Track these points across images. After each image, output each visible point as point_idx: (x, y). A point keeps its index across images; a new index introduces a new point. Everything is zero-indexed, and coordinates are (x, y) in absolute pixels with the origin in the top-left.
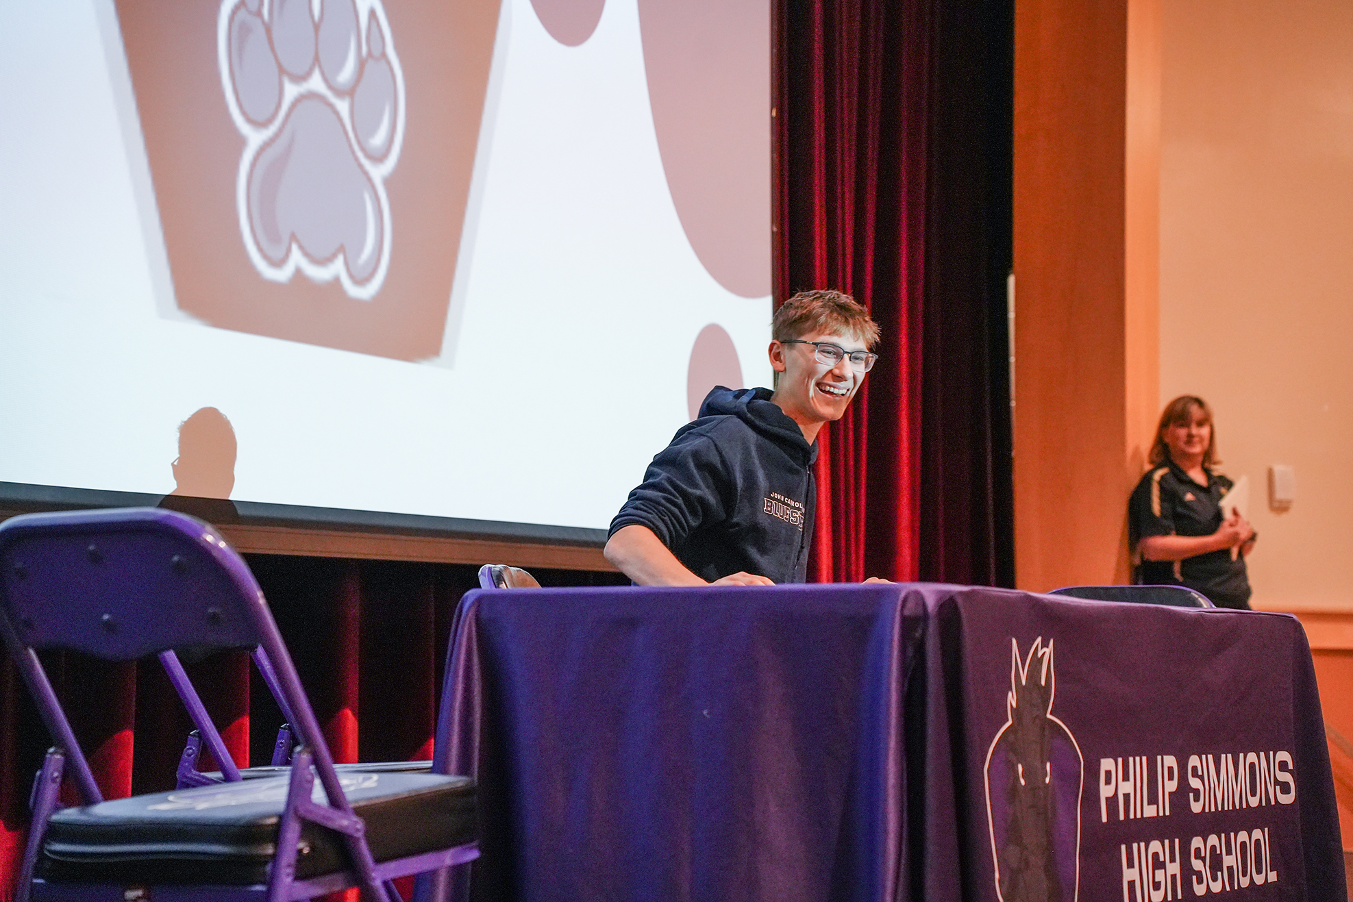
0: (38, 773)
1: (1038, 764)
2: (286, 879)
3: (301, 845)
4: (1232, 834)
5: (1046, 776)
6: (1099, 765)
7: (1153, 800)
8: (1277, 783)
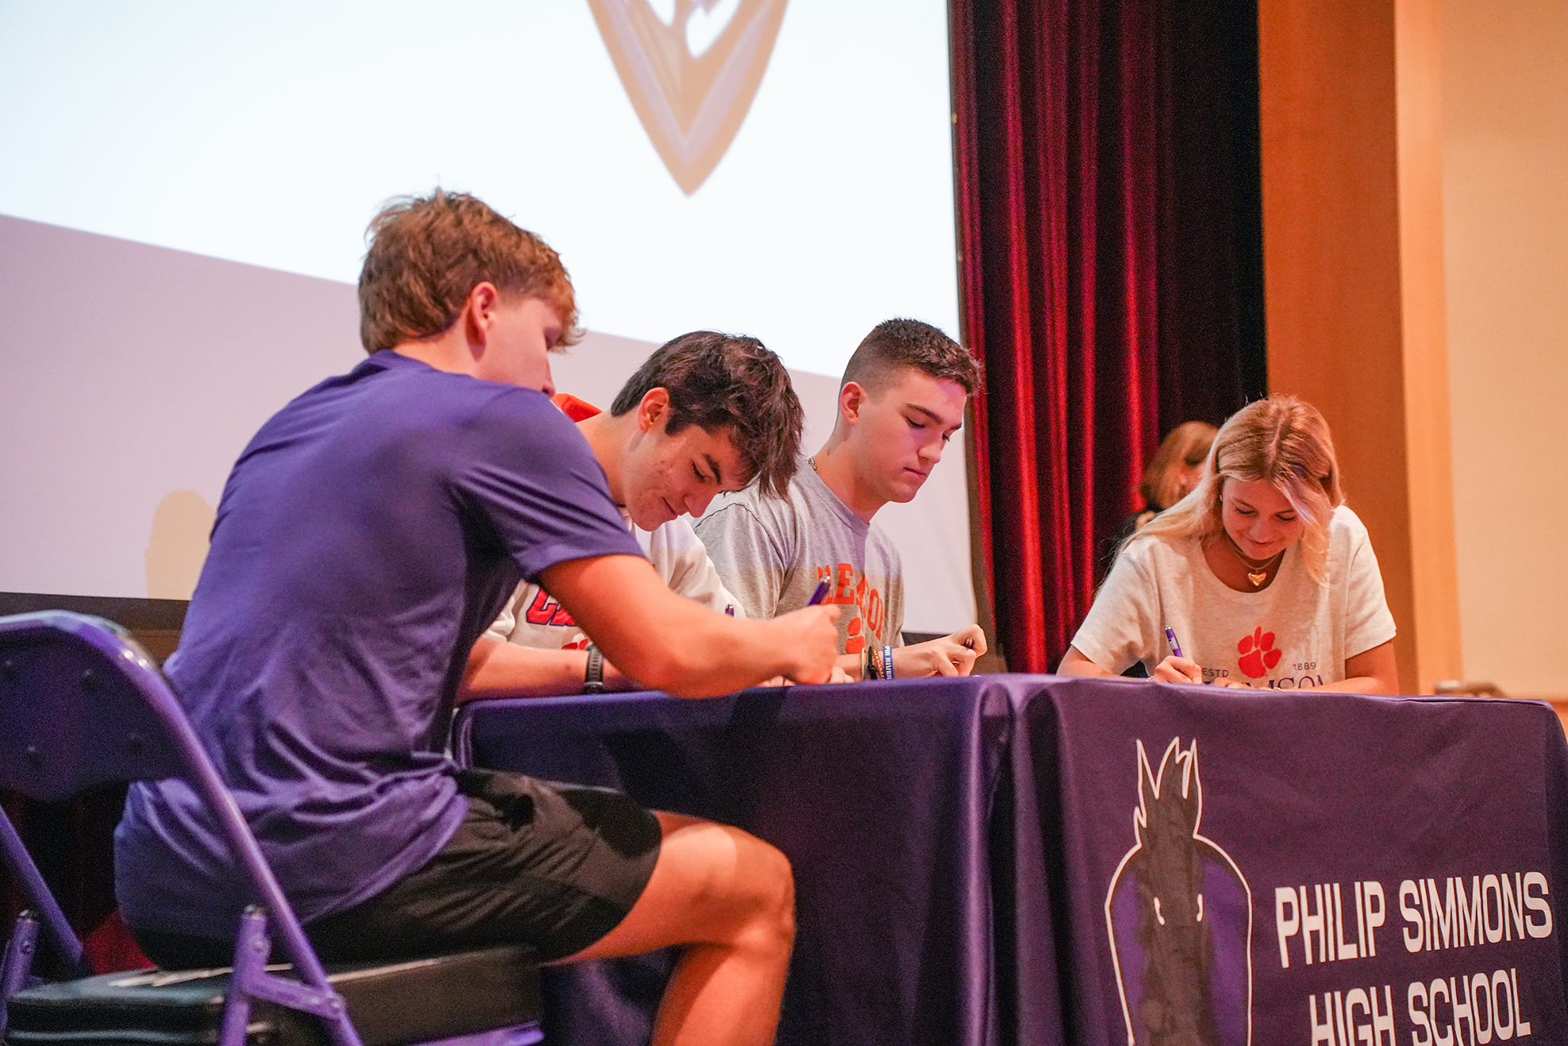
1: (1185, 898)
4: (1465, 978)
5: (1198, 912)
6: (1274, 899)
7: (1351, 937)
8: (1526, 911)
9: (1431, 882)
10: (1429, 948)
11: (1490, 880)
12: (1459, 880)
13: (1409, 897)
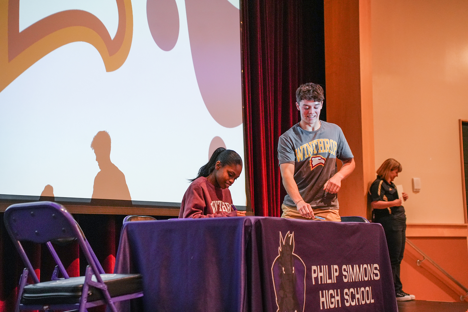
0: (21, 275)
1: (290, 268)
2: (84, 301)
3: (89, 292)
4: (359, 288)
5: (293, 271)
6: (311, 268)
7: (330, 278)
8: (374, 273)
9: (350, 266)
10: (349, 281)
11: (365, 266)
12: (357, 265)
13: (345, 269)
